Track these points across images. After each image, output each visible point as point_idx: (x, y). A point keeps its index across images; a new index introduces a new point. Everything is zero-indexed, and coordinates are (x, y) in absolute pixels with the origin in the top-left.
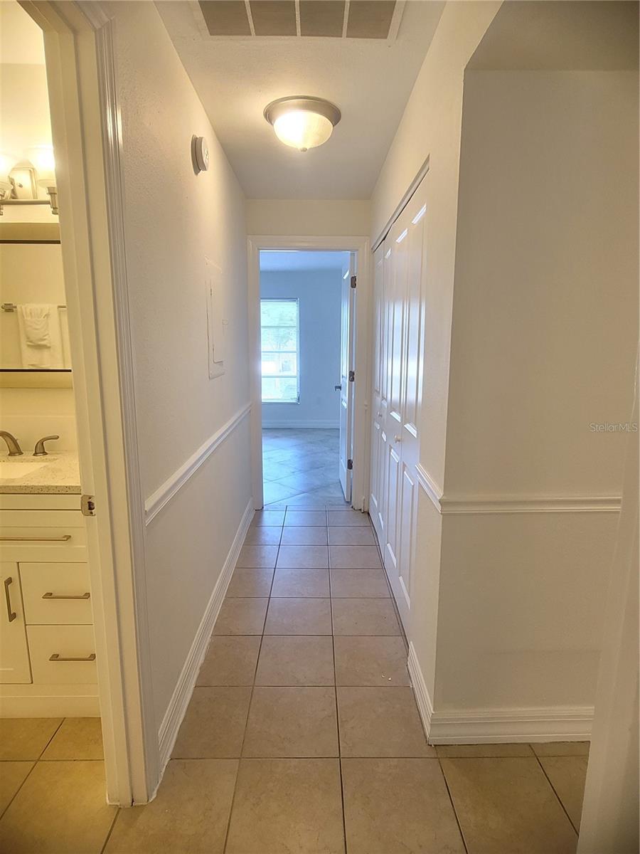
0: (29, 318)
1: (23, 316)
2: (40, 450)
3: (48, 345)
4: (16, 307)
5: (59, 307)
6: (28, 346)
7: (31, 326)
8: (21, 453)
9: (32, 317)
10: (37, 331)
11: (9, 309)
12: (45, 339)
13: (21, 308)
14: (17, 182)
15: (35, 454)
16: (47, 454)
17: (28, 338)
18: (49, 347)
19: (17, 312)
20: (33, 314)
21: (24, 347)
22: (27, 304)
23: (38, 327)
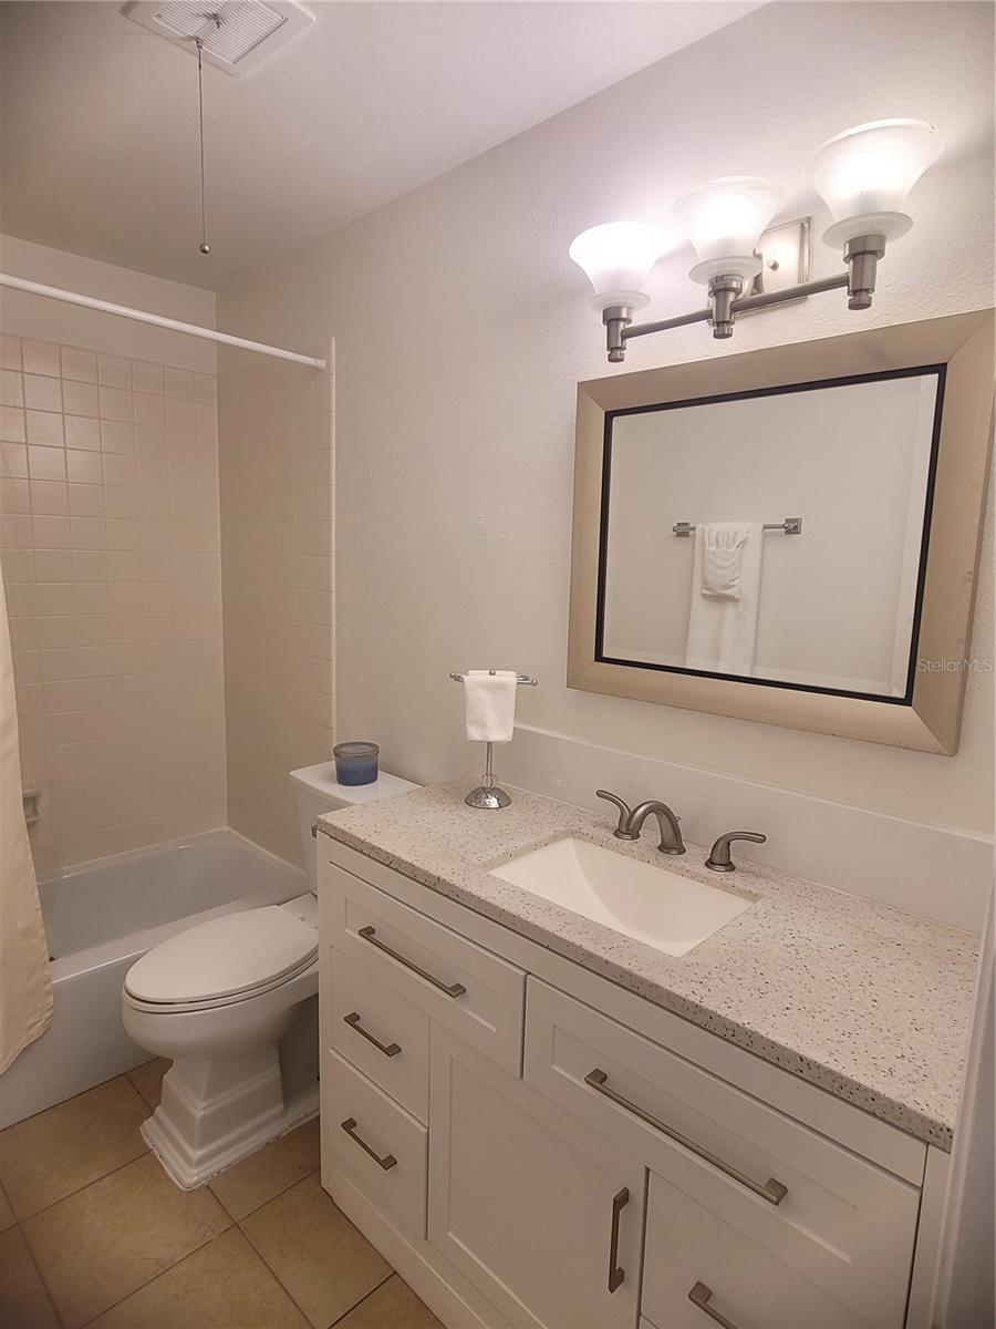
0: (713, 548)
1: (705, 546)
2: (721, 858)
3: (737, 597)
4: (694, 529)
5: (766, 527)
6: (704, 595)
7: (712, 562)
8: (682, 851)
9: (718, 547)
10: (722, 572)
11: (683, 531)
12: (734, 586)
13: (703, 529)
14: (767, 259)
15: (710, 864)
16: (733, 869)
17: (705, 583)
18: (737, 601)
19: (694, 535)
20: (720, 540)
21: (696, 596)
22: (712, 524)
23: (724, 564)
